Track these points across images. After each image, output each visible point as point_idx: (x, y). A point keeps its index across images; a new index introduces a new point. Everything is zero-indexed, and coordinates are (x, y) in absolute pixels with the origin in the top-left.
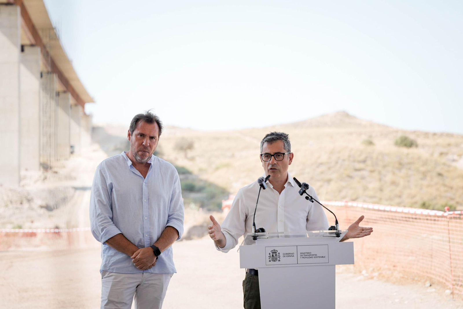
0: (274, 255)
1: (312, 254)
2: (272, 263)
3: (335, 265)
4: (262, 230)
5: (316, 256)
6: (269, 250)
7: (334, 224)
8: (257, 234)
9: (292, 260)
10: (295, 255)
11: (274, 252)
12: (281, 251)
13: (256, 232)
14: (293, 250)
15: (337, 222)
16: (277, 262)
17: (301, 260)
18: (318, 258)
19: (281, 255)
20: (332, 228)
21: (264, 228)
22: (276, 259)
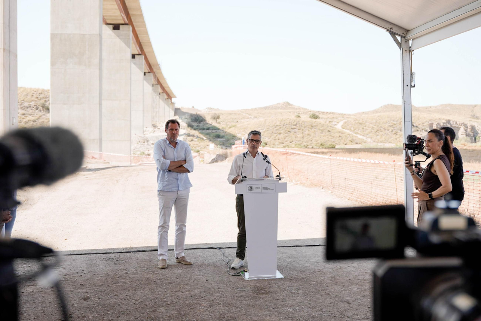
0: (251, 188)
1: (268, 188)
2: (250, 192)
3: (278, 193)
4: (245, 177)
5: (270, 189)
6: (248, 186)
7: (278, 175)
8: (243, 179)
9: (259, 191)
10: (260, 188)
11: (251, 187)
12: (254, 187)
13: (242, 178)
14: (259, 186)
15: (279, 174)
16: (252, 192)
17: (263, 191)
18: (271, 190)
19: (254, 188)
20: (277, 176)
21: (246, 176)
22: (252, 190)
